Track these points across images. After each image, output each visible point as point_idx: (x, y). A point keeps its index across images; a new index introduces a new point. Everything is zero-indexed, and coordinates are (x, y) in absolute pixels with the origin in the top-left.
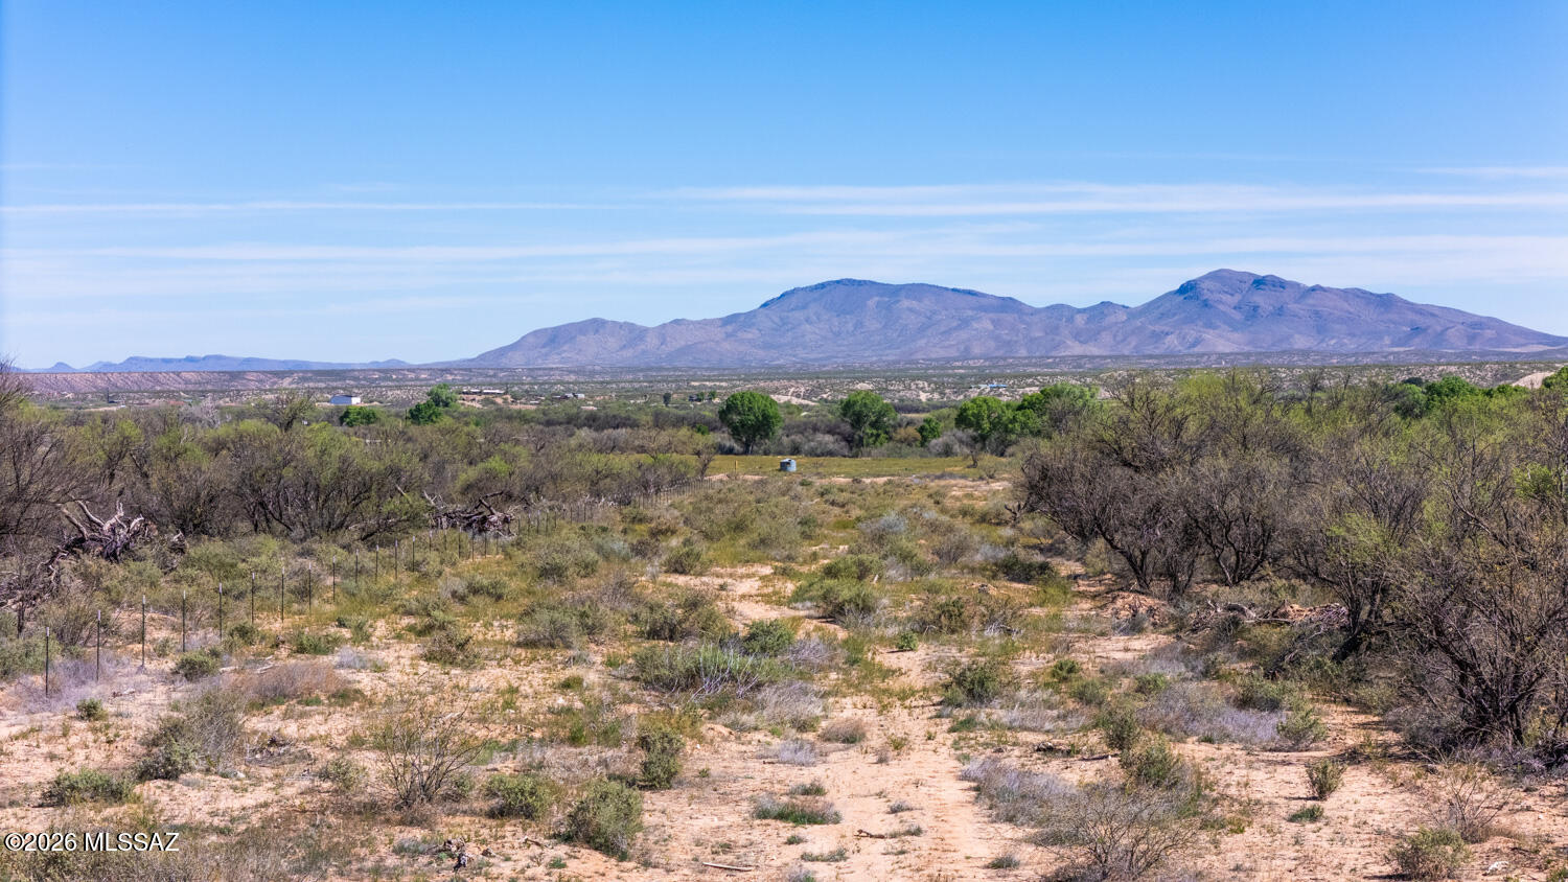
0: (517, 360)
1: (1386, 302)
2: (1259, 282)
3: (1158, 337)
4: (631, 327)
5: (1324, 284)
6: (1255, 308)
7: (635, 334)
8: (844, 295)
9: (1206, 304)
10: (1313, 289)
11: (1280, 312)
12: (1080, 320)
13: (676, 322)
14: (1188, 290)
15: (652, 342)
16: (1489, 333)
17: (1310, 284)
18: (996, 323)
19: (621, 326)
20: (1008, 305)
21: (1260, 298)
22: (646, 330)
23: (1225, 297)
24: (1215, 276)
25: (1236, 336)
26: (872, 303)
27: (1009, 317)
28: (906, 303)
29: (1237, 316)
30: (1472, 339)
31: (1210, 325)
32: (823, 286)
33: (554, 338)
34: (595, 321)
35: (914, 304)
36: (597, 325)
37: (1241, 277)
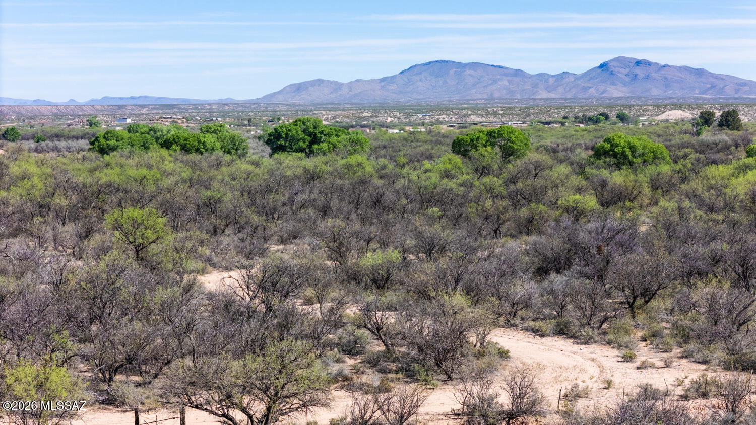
0: (280, 98)
1: (700, 72)
2: (638, 63)
3: (585, 89)
4: (336, 83)
5: (670, 64)
6: (636, 75)
7: (337, 86)
8: (439, 67)
9: (612, 73)
10: (664, 66)
11: (647, 77)
12: (551, 80)
13: (357, 80)
14: (603, 66)
15: (345, 90)
16: (746, 88)
17: (663, 64)
18: (510, 82)
19: (331, 82)
20: (518, 73)
21: (638, 71)
22: (342, 84)
23: (621, 70)
24: (617, 60)
25: (625, 89)
26: (452, 72)
27: (516, 79)
28: (468, 72)
29: (627, 79)
30: (737, 91)
31: (613, 84)
32: (429, 63)
33: (299, 88)
34: (319, 80)
35: (472, 72)
36: (320, 82)
37: (629, 60)
